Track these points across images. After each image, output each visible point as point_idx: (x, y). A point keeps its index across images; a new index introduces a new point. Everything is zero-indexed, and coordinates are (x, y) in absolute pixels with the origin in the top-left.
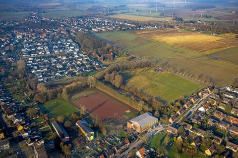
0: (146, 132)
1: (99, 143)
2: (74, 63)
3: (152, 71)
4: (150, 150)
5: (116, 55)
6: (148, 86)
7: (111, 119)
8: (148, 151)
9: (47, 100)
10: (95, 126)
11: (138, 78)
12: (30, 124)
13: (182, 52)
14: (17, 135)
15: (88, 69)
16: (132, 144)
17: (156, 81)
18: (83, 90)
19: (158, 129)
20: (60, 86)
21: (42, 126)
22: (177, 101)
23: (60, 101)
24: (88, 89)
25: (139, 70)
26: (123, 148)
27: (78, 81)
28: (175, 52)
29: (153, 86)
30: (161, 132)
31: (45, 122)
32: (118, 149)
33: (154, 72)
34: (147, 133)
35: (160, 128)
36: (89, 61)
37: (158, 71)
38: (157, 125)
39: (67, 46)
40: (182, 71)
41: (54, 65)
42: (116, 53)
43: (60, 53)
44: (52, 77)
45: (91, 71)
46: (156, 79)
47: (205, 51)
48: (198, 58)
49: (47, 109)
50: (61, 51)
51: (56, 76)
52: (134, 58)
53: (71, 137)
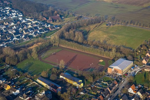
0: (127, 74)
1: (90, 88)
2: (25, 28)
3: (104, 26)
4: (138, 86)
5: (63, 16)
6: (108, 39)
7: (89, 69)
8: (137, 87)
9: (18, 62)
10: (79, 75)
11: (95, 33)
12: (15, 83)
13: (123, 8)
14: (7, 94)
15: (43, 31)
16: (120, 85)
17: (113, 33)
18: (48, 50)
19: (136, 70)
20: (23, 49)
21: (27, 84)
22: (141, 46)
23: (31, 62)
24: (52, 48)
25: (92, 27)
26: (114, 88)
27: (38, 42)
28: (116, 8)
29: (112, 38)
30: (140, 71)
31: (29, 80)
32: (111, 89)
33: (107, 26)
34: (129, 75)
35: (138, 69)
36: (38, 24)
37: (110, 25)
38: (133, 67)
39: (8, 13)
40: (131, 22)
41: (5, 31)
42: (62, 14)
43: (4, 20)
44: (10, 42)
45: (47, 33)
46: (112, 32)
47: (142, 4)
48: (140, 10)
49: (23, 69)
50: (5, 18)
51: (14, 41)
52: (81, 17)
53: (63, 87)
